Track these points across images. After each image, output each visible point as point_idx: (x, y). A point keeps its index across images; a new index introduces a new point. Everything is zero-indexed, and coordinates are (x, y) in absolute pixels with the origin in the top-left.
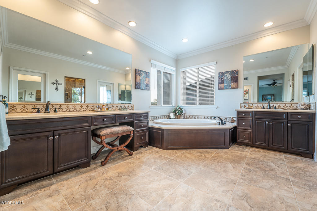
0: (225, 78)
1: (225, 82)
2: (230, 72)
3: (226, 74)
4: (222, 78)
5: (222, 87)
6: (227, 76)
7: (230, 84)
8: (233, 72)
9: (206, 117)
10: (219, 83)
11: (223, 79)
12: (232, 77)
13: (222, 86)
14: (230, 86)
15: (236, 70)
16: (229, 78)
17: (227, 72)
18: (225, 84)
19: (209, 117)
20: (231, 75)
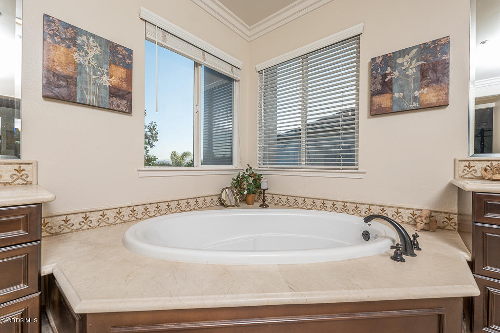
0: (396, 73)
1: (395, 87)
2: (414, 51)
3: (399, 61)
4: (384, 76)
5: (383, 106)
6: (402, 64)
7: (417, 93)
8: (425, 49)
9: (329, 204)
10: (373, 94)
11: (389, 77)
12: (422, 65)
13: (384, 101)
14: (415, 99)
15: (439, 40)
16: (410, 72)
17: (404, 52)
18: (397, 95)
19: (340, 205)
20: (418, 61)
